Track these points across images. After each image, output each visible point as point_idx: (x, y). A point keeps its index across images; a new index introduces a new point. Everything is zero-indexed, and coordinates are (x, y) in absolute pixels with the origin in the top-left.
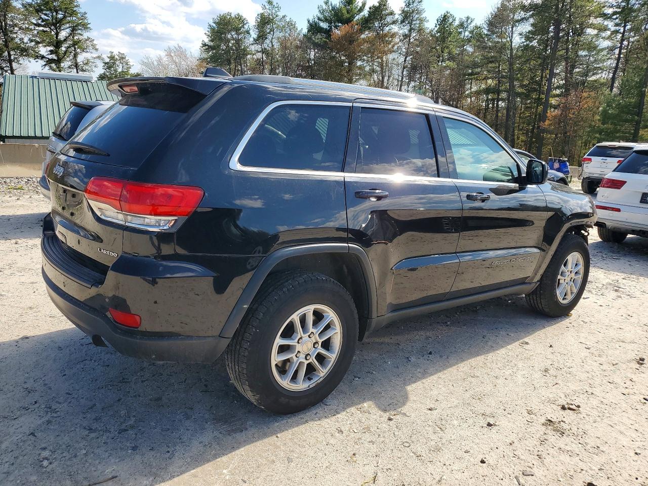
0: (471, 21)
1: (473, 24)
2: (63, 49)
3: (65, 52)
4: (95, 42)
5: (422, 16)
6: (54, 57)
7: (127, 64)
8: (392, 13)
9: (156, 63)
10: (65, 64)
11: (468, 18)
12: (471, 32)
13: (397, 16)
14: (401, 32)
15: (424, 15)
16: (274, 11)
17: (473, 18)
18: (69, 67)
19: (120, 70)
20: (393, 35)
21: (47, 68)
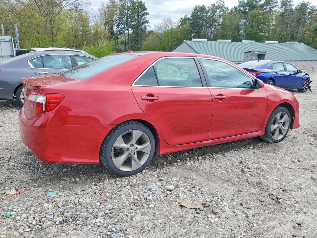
0: (310, 4)
1: (311, 5)
5: (291, 4)
8: (276, 3)
11: (308, 2)
12: (310, 9)
13: (278, 4)
14: (280, 11)
15: (292, 3)
16: (221, 4)
17: (311, 2)
20: (278, 13)
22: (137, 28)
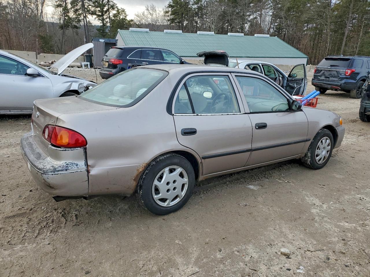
2: (105, 9)
3: (106, 12)
4: (117, 5)
6: (100, 14)
7: (125, 14)
9: (141, 14)
10: (105, 17)
18: (106, 18)
19: (121, 17)
21: (97, 19)
22: (103, 15)
